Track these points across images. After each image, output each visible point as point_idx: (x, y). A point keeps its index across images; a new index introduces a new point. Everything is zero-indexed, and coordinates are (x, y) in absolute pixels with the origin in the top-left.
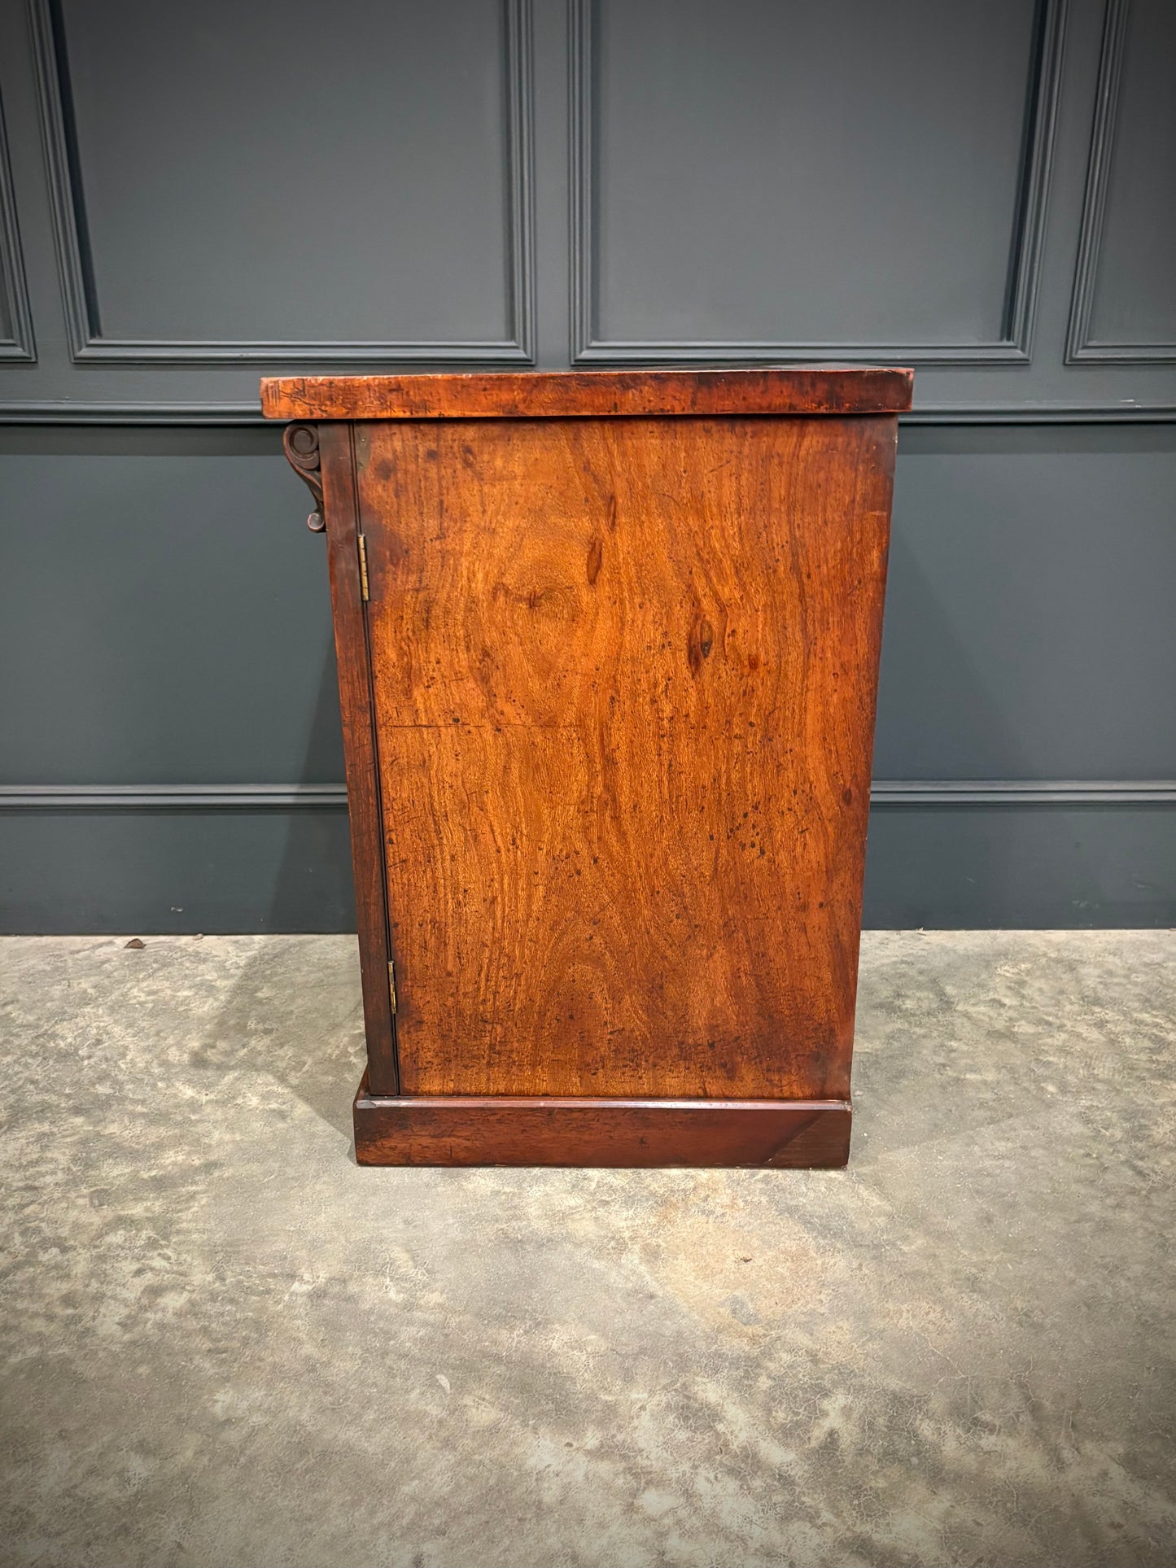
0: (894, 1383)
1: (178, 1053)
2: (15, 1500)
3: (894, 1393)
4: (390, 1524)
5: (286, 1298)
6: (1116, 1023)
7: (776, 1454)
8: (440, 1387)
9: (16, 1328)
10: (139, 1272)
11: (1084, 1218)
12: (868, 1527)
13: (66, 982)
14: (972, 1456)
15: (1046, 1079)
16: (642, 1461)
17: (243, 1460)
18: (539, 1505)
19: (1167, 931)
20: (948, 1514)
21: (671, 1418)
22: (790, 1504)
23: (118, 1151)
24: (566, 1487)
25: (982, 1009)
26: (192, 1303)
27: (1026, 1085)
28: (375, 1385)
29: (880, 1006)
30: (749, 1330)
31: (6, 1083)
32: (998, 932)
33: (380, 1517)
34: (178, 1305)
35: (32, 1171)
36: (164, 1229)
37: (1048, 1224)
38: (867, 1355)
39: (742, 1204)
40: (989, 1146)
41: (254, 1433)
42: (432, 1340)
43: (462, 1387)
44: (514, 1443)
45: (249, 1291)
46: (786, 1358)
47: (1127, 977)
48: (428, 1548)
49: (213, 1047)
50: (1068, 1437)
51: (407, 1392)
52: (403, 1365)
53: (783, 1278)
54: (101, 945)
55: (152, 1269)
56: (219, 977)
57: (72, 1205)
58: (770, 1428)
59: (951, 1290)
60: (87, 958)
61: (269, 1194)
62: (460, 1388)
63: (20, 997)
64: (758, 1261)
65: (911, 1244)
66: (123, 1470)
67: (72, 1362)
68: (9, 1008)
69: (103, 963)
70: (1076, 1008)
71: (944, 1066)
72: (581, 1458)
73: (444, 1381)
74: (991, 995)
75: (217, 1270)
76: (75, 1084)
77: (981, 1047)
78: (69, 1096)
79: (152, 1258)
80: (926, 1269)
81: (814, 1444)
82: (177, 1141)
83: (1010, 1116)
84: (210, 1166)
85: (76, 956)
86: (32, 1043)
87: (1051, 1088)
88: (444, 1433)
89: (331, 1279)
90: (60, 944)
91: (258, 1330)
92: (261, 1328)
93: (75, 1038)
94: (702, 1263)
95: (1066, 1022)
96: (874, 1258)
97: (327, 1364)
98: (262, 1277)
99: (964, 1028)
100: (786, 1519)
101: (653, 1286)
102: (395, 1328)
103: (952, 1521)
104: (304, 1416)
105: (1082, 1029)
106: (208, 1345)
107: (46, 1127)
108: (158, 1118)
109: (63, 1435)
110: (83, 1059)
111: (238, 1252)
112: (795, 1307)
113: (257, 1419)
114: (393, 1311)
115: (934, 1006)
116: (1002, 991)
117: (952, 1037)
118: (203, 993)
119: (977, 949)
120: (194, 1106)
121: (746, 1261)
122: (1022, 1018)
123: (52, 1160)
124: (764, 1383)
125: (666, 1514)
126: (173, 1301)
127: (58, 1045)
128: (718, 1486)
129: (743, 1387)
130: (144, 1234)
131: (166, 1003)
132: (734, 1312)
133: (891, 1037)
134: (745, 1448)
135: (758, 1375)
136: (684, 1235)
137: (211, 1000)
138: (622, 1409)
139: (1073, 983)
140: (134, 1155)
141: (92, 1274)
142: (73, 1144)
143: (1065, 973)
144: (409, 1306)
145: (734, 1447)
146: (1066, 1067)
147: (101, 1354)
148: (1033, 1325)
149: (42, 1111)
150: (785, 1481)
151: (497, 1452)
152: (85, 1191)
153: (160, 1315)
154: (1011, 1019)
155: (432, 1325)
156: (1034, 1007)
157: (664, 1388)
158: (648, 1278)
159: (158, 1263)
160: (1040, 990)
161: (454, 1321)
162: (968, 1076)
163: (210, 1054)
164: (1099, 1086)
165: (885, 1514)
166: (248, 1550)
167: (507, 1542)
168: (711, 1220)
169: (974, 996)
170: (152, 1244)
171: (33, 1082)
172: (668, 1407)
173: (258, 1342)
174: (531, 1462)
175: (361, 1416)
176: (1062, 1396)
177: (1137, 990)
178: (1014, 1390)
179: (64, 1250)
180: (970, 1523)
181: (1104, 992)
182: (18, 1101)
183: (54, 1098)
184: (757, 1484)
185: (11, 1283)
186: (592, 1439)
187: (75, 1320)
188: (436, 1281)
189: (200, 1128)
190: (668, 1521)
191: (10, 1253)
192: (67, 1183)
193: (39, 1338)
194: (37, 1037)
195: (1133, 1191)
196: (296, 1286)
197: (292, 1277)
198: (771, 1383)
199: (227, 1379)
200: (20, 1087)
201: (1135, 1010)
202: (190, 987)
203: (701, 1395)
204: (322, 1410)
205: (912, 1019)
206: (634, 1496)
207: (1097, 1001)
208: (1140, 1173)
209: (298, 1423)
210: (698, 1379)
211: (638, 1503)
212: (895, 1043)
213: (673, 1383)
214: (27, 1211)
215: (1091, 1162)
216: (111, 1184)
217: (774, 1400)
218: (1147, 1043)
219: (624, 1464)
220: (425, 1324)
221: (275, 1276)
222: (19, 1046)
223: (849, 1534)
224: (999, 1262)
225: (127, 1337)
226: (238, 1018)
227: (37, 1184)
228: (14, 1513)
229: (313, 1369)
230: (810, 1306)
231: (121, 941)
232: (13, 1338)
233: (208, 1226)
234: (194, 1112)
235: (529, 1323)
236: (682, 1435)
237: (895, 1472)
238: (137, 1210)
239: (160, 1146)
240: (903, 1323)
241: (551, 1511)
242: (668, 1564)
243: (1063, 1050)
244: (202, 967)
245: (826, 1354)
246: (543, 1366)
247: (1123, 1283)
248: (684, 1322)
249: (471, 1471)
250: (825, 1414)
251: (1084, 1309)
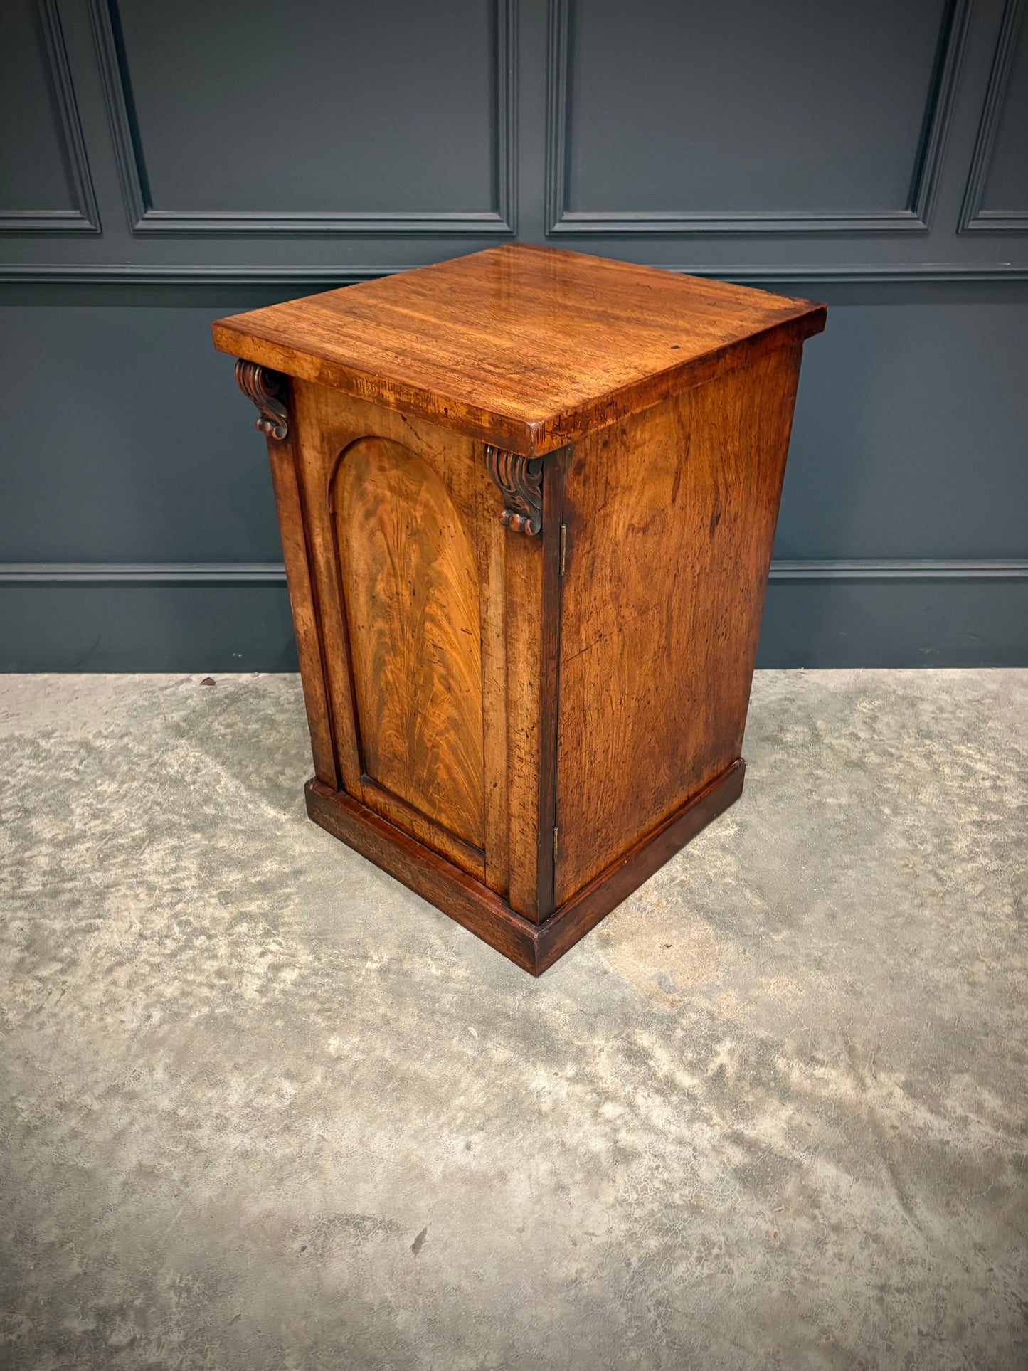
0: (762, 1034)
1: (257, 779)
2: (216, 1110)
3: (762, 1040)
4: (449, 1124)
5: (364, 973)
6: (940, 754)
7: (686, 1080)
8: (471, 1035)
9: (190, 994)
10: (263, 954)
11: (898, 914)
12: (742, 1126)
13: (161, 716)
14: (809, 1081)
15: (884, 802)
16: (602, 1085)
17: (352, 1083)
18: (540, 1112)
19: (989, 670)
20: (791, 1118)
21: (620, 1057)
22: (694, 1111)
23: (230, 861)
24: (556, 1101)
25: (843, 741)
26: (302, 976)
27: (869, 807)
28: (429, 1034)
29: (767, 739)
30: (670, 997)
31: (139, 805)
32: (860, 671)
33: (443, 1119)
34: (293, 978)
35: (173, 876)
36: (274, 924)
37: (873, 919)
38: (746, 1014)
39: (665, 903)
40: (838, 858)
41: (356, 1066)
42: (463, 1003)
43: (485, 1035)
44: (521, 1073)
45: (338, 968)
46: (694, 1016)
47: (953, 712)
48: (474, 1138)
49: (283, 774)
50: (870, 1069)
51: (451, 1039)
52: (446, 1020)
53: (693, 959)
54: (182, 682)
55: (271, 952)
56: (277, 711)
57: (207, 904)
58: (682, 1063)
59: (804, 969)
60: (174, 694)
61: (341, 895)
62: (484, 1036)
63: (131, 730)
64: (676, 947)
65: (779, 934)
66: (279, 1090)
67: (232, 1017)
68: (126, 739)
69: (187, 698)
70: (912, 741)
71: (811, 791)
72: (563, 1082)
73: (473, 1031)
74: (851, 729)
75: (314, 952)
76: (188, 805)
77: (839, 776)
78: (185, 816)
79: (269, 944)
80: (788, 953)
81: (710, 1073)
82: (270, 853)
83: (856, 833)
84: (297, 873)
85: (165, 692)
86: (149, 770)
87: (887, 811)
88: (477, 1066)
89: (391, 959)
90: (150, 680)
91: (348, 996)
92: (349, 993)
93: (180, 766)
94: (639, 948)
95: (903, 753)
96: (754, 945)
97: (397, 1020)
98: (346, 958)
99: (828, 759)
100: (691, 1121)
101: (606, 965)
102: (437, 994)
103: (793, 1122)
104: (387, 1055)
105: (915, 760)
106: (317, 1006)
107: (175, 842)
108: (252, 834)
109: (237, 1067)
110: (189, 784)
111: (327, 939)
112: (700, 981)
113: (357, 1056)
114: (435, 982)
115: (808, 738)
116: (859, 725)
117: (819, 766)
118: (267, 725)
119: (843, 687)
120: (278, 824)
121: (668, 947)
122: (872, 749)
123: (186, 868)
124: (679, 1034)
125: (618, 1117)
126: (289, 975)
127: (168, 772)
128: (650, 1100)
129: (665, 1037)
130: (261, 926)
131: (241, 735)
132: (660, 984)
133: (774, 766)
134: (666, 1076)
135: (676, 1028)
136: (626, 926)
137: (274, 733)
138: (589, 1051)
139: (913, 718)
140: (242, 864)
141: (232, 956)
142: (198, 855)
143: (907, 709)
144: (446, 979)
145: (660, 1075)
146: (899, 792)
147: (250, 1012)
148: (855, 993)
149: (170, 828)
150: (691, 1097)
151: (511, 1078)
152: (214, 893)
153: (282, 985)
154: (863, 751)
155: (462, 993)
156: (881, 740)
157: (615, 1037)
158: (603, 959)
159: (274, 947)
160: (888, 724)
161: (476, 990)
162: (828, 800)
163: (281, 780)
164: (921, 809)
165: (752, 1118)
166: (365, 1139)
167: (521, 1135)
168: (644, 915)
169: (838, 730)
170: (267, 933)
171: (159, 804)
172: (618, 1050)
173: (350, 1004)
174: (533, 1085)
175: (423, 1055)
176: (869, 1042)
177: (959, 725)
178: (839, 1038)
179: (210, 937)
180: (804, 1124)
181: (935, 727)
182: (151, 819)
183: (176, 817)
184: (674, 1099)
185: (180, 961)
186: (570, 1070)
187: (227, 988)
188: (462, 961)
189: (285, 842)
190: (619, 1122)
191: (174, 939)
192: (200, 887)
193: (207, 1001)
194: (152, 765)
195: (933, 894)
196: (369, 965)
197: (365, 957)
198: (683, 1033)
199: (334, 1030)
200: (150, 808)
201: (955, 742)
202: (257, 721)
203: (639, 1042)
204: (397, 1051)
205: (790, 751)
206: (598, 1107)
207: (928, 735)
208: (940, 879)
209: (383, 1059)
210: (637, 1031)
211: (601, 1110)
212: (777, 772)
213: (620, 1033)
214: (179, 907)
215: (907, 870)
216: (230, 887)
217: (685, 1044)
218: (960, 772)
219: (591, 1087)
220: (457, 992)
221: (354, 957)
222: (141, 773)
223: (729, 1131)
224: (837, 947)
225: (264, 1000)
226: (298, 748)
227: (179, 887)
228: (217, 1118)
229: (388, 1024)
230: (710, 980)
231: (197, 678)
232: (190, 1001)
233: (303, 920)
234: (278, 829)
235: (525, 991)
236: (627, 1068)
237: (759, 1091)
238: (252, 907)
239: (259, 857)
240: (770, 992)
241: (547, 1116)
242: (620, 1149)
243: (899, 778)
244: (262, 702)
245: (719, 1013)
246: (536, 1021)
247: (918, 963)
248: (626, 991)
249: (496, 1090)
250: (717, 1054)
251: (890, 981)
